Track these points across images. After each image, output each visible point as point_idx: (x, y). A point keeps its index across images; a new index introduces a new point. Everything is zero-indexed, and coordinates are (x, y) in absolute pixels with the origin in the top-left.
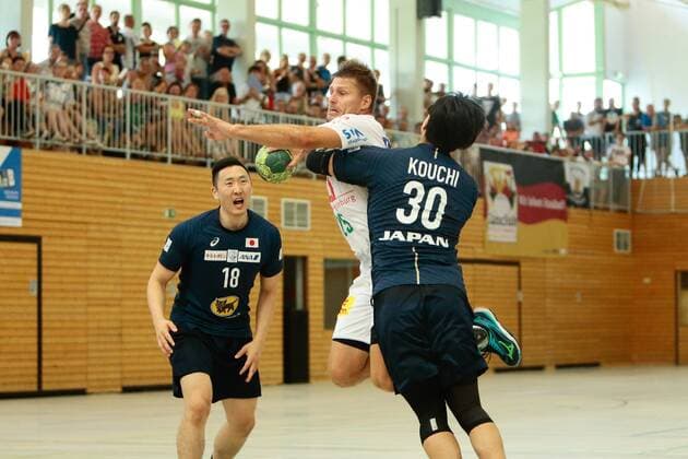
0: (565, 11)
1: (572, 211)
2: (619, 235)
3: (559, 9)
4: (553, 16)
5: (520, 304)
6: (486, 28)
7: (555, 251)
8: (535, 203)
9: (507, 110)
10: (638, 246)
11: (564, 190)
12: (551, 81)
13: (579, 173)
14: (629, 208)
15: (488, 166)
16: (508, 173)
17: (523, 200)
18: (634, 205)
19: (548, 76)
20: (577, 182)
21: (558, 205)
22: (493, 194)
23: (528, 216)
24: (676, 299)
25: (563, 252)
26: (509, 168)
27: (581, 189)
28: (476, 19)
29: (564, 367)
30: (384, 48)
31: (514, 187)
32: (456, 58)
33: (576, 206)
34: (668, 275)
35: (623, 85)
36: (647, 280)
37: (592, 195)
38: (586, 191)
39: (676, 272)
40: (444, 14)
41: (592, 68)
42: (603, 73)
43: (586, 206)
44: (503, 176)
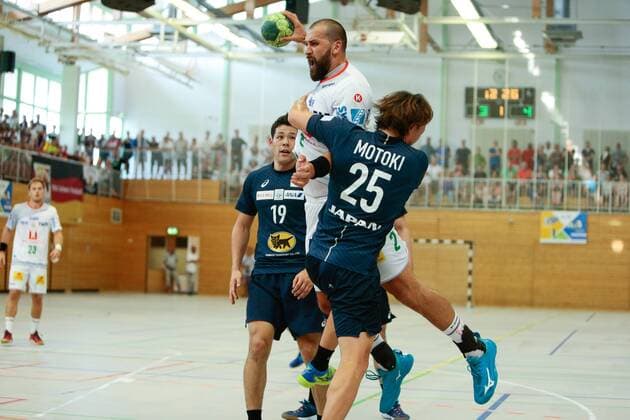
0: (91, 74)
1: (87, 197)
2: (115, 213)
3: (86, 73)
4: (82, 77)
6: (42, 82)
7: (75, 220)
8: (64, 190)
9: (49, 131)
10: (126, 219)
11: (82, 183)
12: (79, 116)
13: (92, 174)
14: (121, 195)
15: (36, 166)
16: (47, 171)
17: (55, 188)
18: (125, 194)
19: (77, 113)
20: (91, 179)
21: (78, 192)
23: (57, 198)
24: (147, 252)
25: (80, 220)
26: (48, 167)
27: (93, 183)
28: (36, 75)
29: (76, 291)
31: (49, 179)
32: (22, 99)
33: (89, 193)
34: (143, 238)
35: (123, 120)
36: (130, 240)
37: (99, 188)
38: (96, 185)
39: (148, 237)
40: (16, 71)
41: (105, 110)
42: (110, 113)
43: (95, 193)
44: (44, 171)
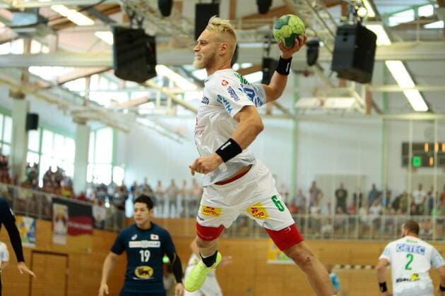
0: (99, 132)
1: (96, 232)
3: (95, 131)
4: (92, 135)
5: (67, 276)
6: (59, 138)
7: (86, 250)
8: (77, 225)
11: (92, 221)
12: (89, 166)
13: (100, 213)
15: (55, 206)
16: (65, 210)
17: (71, 224)
19: (87, 163)
20: (99, 217)
21: (88, 227)
22: (57, 220)
23: (72, 232)
25: (90, 250)
26: (65, 207)
27: (100, 220)
28: (55, 133)
30: (7, 144)
32: (43, 152)
33: (97, 228)
35: (125, 169)
37: (105, 224)
38: (103, 222)
40: (39, 129)
42: (114, 163)
43: (102, 228)
